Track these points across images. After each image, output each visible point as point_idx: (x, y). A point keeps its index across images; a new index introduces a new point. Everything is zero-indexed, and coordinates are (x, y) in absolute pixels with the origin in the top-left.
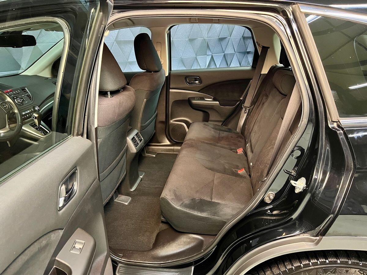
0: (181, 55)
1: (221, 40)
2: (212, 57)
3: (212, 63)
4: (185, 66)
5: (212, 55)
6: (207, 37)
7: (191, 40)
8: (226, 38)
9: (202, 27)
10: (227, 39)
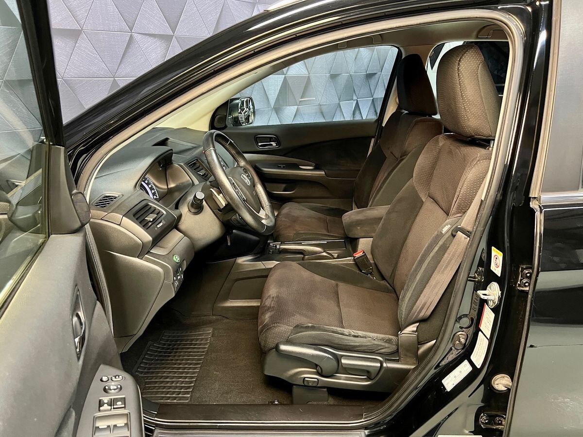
0: (320, 99)
1: (370, 76)
2: (357, 103)
3: (357, 112)
4: (324, 117)
5: (357, 100)
6: (354, 72)
7: (333, 77)
8: (375, 74)
9: (348, 55)
10: (377, 76)
